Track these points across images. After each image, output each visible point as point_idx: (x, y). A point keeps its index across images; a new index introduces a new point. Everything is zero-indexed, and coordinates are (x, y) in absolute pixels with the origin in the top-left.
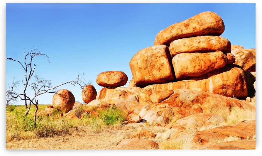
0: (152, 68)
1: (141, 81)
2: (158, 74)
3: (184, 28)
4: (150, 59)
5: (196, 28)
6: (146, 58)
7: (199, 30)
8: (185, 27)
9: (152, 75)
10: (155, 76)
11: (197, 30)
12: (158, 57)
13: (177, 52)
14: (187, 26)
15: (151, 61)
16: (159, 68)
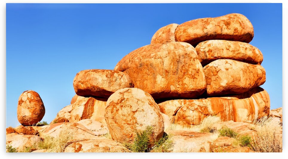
0: (184, 73)
1: (163, 92)
2: (191, 83)
3: (225, 27)
4: (182, 60)
5: (238, 30)
6: (178, 58)
7: (240, 34)
8: (226, 25)
9: (182, 85)
10: (186, 86)
11: (239, 33)
12: (192, 59)
13: (215, 57)
14: (228, 24)
15: (184, 63)
16: (193, 75)
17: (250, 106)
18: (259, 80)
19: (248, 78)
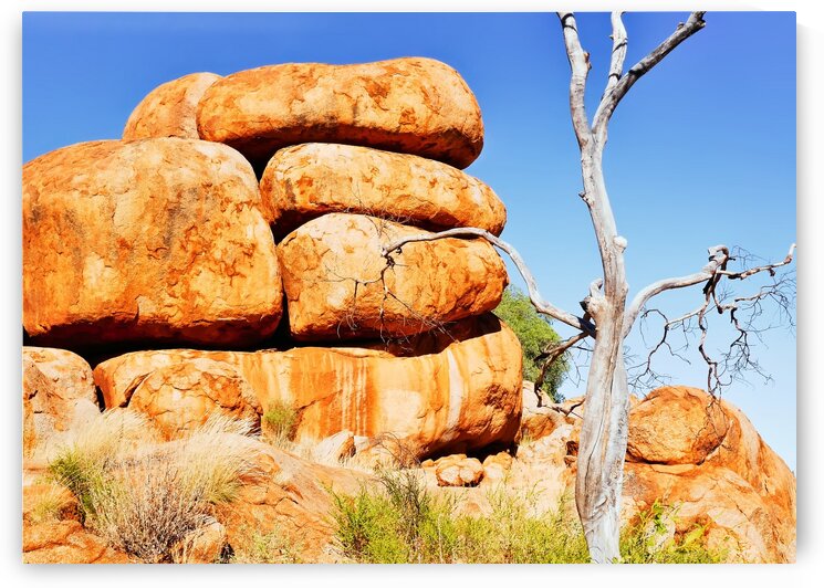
0: (195, 254)
1: (108, 320)
2: (218, 293)
3: (367, 100)
4: (190, 205)
5: (416, 115)
6: (172, 196)
7: (422, 131)
8: (372, 95)
9: (184, 296)
10: (199, 301)
11: (417, 126)
12: (231, 206)
13: (323, 205)
14: (379, 92)
15: (196, 216)
16: (230, 262)
17: (434, 383)
18: (472, 294)
19: (426, 282)
